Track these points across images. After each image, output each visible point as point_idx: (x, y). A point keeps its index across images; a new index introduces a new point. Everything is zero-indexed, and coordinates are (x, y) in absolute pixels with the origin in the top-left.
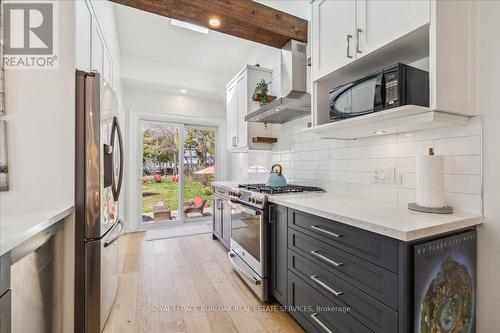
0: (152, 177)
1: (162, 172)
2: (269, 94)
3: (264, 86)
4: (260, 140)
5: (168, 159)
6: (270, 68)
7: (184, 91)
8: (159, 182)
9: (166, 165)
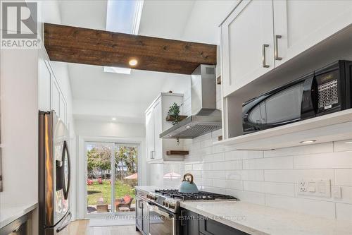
0: (97, 180)
1: (103, 177)
2: (180, 114)
3: (176, 108)
4: (173, 153)
5: (107, 168)
6: (182, 92)
7: (114, 119)
8: (101, 183)
9: (106, 172)
